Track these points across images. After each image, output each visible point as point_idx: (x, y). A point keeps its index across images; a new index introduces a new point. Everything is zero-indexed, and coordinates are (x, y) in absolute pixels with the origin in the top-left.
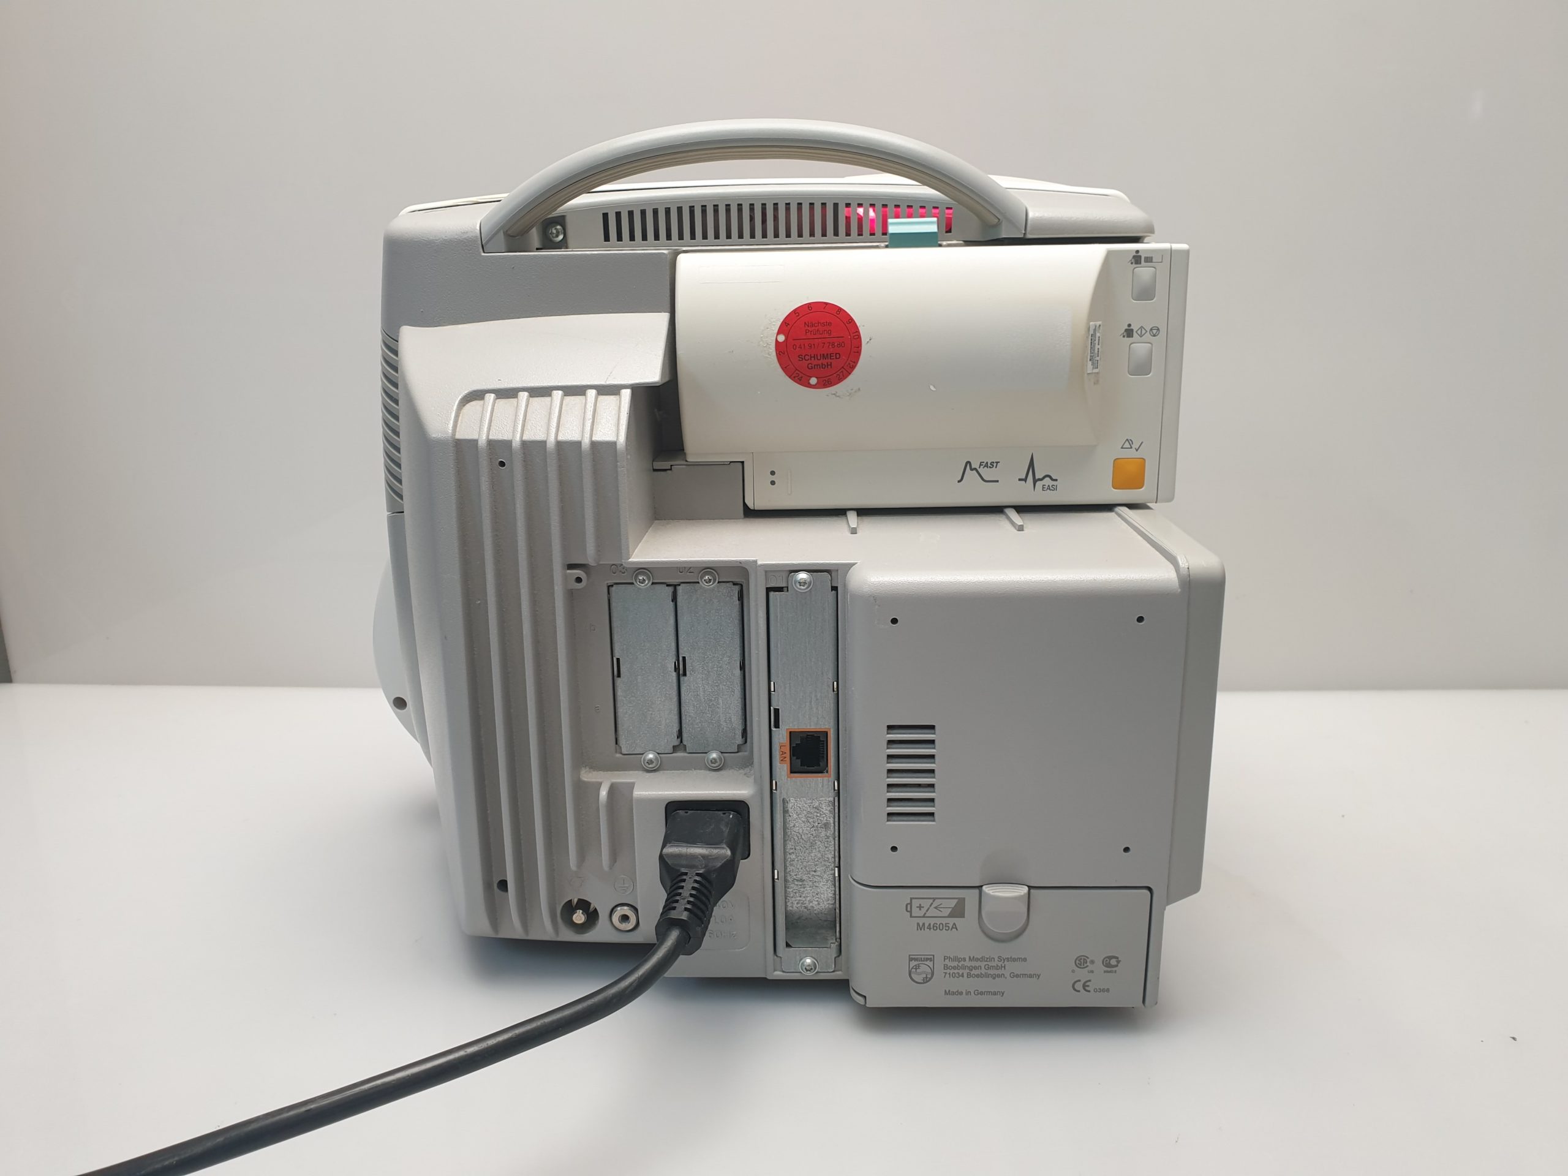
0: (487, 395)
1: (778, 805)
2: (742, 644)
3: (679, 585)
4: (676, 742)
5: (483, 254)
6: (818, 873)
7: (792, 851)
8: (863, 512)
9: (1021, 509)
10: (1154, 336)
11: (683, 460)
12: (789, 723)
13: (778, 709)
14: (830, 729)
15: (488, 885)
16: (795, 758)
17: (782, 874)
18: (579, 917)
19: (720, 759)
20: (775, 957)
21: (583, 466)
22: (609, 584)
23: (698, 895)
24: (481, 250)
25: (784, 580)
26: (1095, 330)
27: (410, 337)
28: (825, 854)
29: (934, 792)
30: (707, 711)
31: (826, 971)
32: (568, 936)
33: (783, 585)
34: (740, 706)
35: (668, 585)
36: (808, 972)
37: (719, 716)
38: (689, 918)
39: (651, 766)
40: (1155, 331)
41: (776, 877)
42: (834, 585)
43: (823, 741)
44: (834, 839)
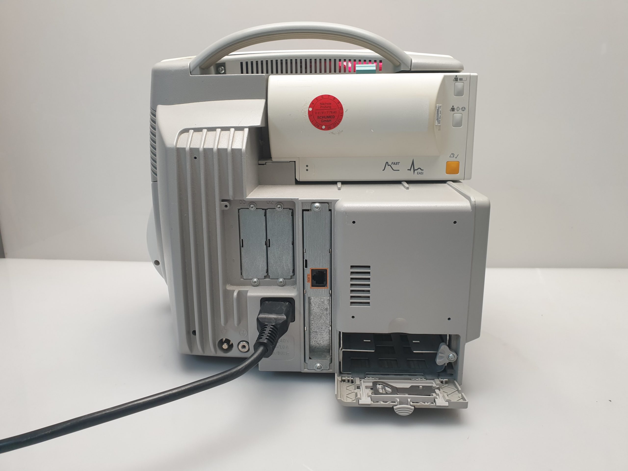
0: (190, 131)
1: (307, 300)
2: (293, 234)
3: (267, 209)
4: (266, 274)
5: (191, 75)
6: (323, 329)
7: (312, 320)
8: (344, 183)
9: (409, 182)
10: (463, 111)
11: (271, 160)
12: (312, 266)
13: (307, 260)
14: (328, 268)
15: (188, 332)
16: (313, 280)
17: (308, 328)
18: (225, 346)
19: (284, 282)
20: (305, 363)
21: (228, 159)
22: (239, 209)
23: (272, 333)
24: (190, 74)
25: (310, 207)
26: (439, 108)
27: (161, 109)
28: (326, 321)
29: (370, 294)
30: (278, 262)
31: (326, 369)
32: (221, 354)
33: (309, 208)
34: (292, 260)
35: (263, 209)
36: (318, 370)
37: (283, 264)
38: (267, 342)
39: (255, 284)
40: (463, 109)
41: (305, 330)
42: (330, 209)
43: (325, 274)
44: (330, 315)
